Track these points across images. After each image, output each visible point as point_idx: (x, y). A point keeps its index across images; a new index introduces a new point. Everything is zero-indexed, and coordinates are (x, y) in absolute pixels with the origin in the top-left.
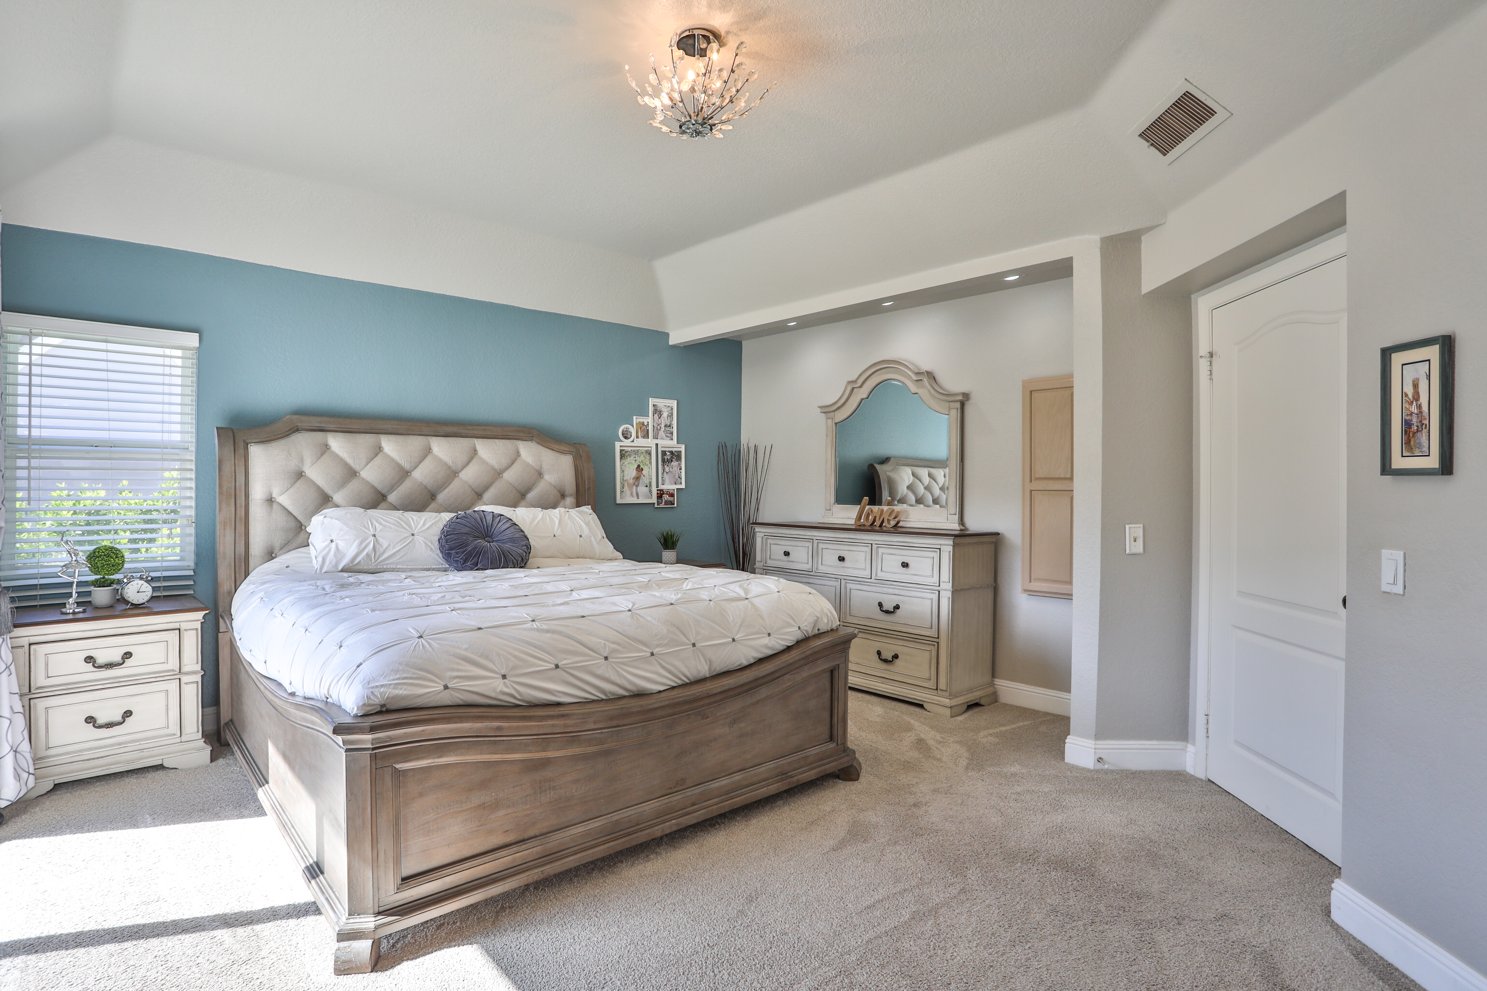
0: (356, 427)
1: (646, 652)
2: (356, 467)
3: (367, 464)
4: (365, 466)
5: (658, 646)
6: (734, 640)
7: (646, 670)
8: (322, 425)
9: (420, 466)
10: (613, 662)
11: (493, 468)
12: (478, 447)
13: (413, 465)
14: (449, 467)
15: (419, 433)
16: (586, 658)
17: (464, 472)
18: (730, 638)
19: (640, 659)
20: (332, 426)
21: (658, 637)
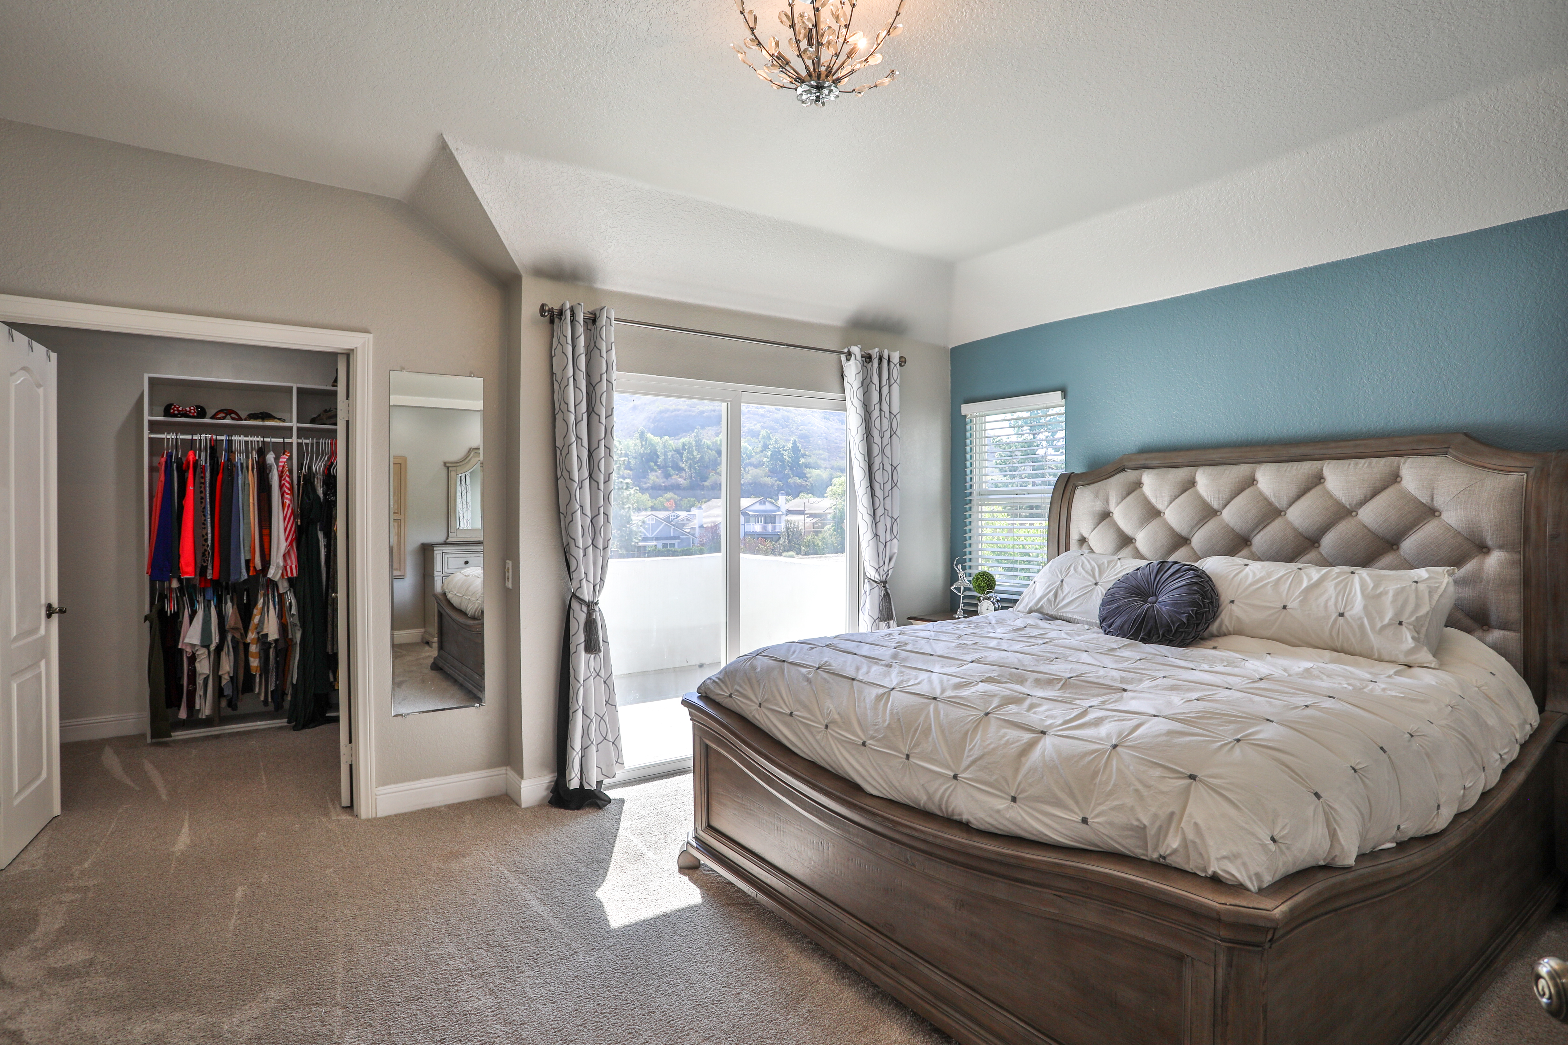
0: (1179, 461)
1: (859, 737)
2: (1160, 506)
3: (1171, 503)
4: (1168, 505)
5: (872, 738)
6: (955, 777)
7: (858, 761)
8: (1147, 462)
9: (1232, 503)
10: (831, 735)
11: (1338, 503)
12: (1326, 472)
13: (1221, 502)
14: (1270, 504)
15: (1252, 460)
16: (813, 718)
17: (1291, 509)
18: (952, 770)
19: (850, 743)
20: (1155, 463)
21: (877, 727)
